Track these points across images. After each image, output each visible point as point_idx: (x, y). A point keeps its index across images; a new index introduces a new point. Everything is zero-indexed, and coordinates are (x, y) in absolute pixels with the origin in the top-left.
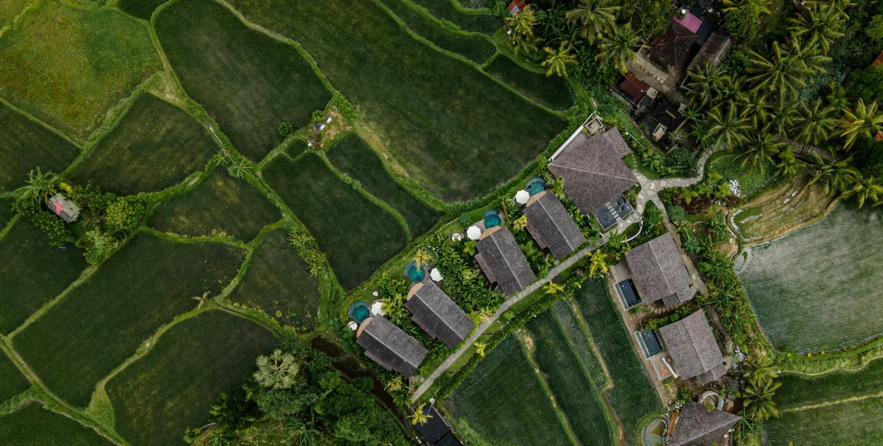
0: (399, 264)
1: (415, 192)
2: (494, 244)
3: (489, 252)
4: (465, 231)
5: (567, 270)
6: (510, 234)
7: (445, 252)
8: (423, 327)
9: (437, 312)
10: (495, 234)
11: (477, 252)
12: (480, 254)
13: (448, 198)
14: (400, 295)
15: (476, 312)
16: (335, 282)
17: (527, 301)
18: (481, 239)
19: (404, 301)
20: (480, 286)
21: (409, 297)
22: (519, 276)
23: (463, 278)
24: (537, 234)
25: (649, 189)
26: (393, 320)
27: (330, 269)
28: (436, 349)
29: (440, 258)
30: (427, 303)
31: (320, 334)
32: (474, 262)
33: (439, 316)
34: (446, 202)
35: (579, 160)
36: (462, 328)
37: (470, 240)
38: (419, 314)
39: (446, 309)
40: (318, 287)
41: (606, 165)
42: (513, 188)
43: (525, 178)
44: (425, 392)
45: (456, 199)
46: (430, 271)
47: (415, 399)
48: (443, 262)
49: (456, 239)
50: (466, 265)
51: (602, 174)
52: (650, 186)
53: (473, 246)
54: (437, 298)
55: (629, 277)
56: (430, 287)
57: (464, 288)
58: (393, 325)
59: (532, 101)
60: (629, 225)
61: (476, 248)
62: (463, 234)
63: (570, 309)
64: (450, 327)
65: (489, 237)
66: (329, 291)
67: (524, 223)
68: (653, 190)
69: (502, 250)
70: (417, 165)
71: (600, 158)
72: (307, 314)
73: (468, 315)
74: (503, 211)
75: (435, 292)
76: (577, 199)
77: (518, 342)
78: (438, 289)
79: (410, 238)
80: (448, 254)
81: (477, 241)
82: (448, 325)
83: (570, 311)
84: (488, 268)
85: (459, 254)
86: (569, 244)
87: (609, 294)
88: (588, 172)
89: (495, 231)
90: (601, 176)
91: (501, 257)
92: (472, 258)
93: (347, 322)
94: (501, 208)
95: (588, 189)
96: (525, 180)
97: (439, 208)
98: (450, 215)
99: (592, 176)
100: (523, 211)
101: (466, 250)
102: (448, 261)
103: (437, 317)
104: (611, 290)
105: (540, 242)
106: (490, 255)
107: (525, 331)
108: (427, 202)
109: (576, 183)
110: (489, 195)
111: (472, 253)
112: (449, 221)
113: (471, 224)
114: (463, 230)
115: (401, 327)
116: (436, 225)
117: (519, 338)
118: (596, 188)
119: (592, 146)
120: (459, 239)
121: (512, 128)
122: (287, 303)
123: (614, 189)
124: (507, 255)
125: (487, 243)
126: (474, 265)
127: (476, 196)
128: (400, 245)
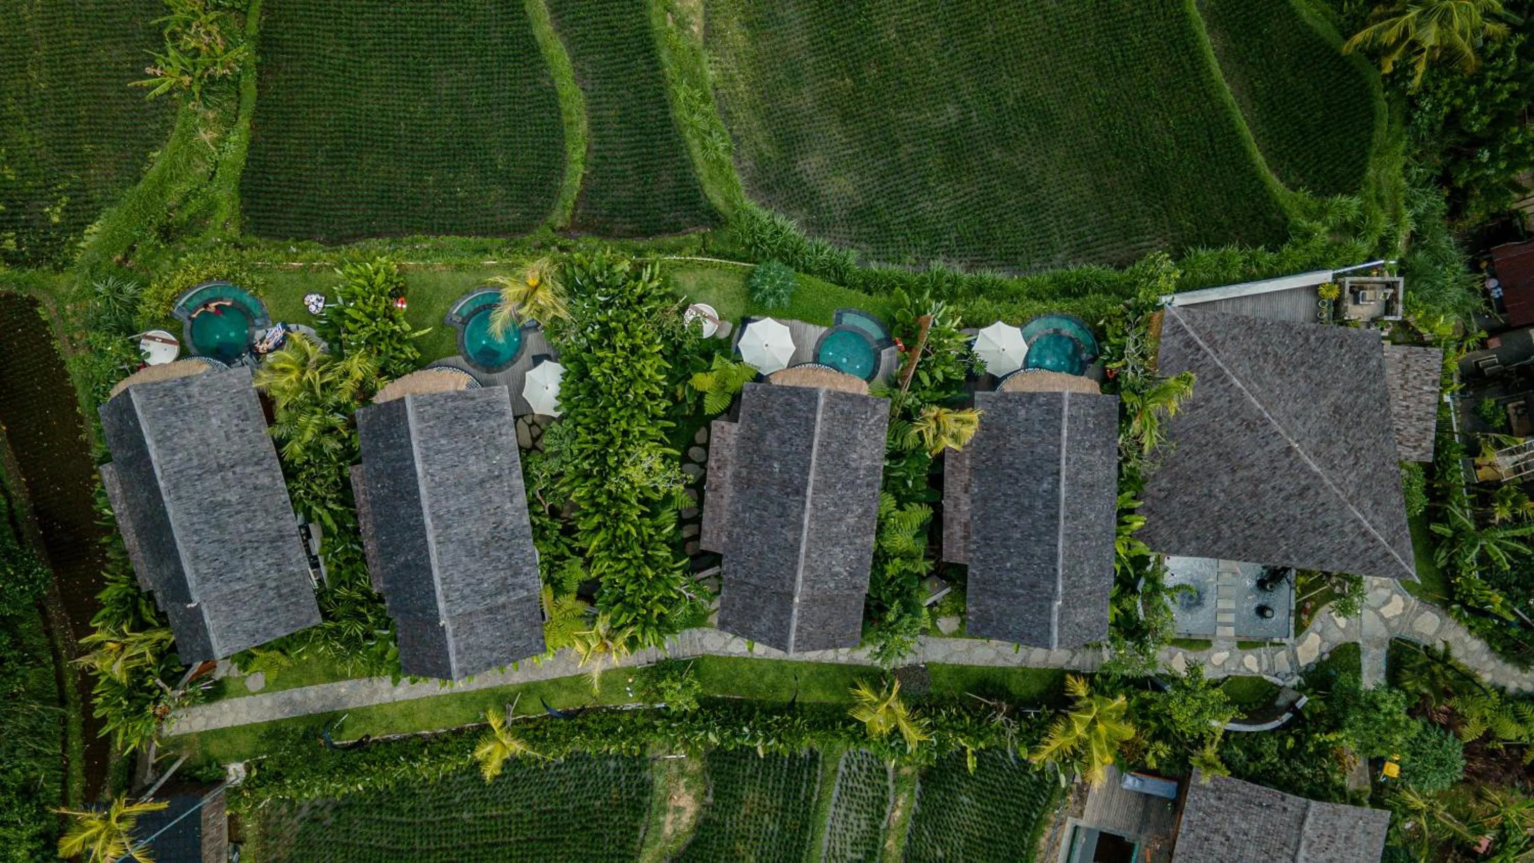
0: (460, 268)
1: (682, 91)
2: (810, 433)
3: (771, 441)
4: (745, 321)
5: (960, 671)
6: (883, 437)
7: (629, 334)
8: (366, 525)
9: (436, 517)
10: (836, 397)
11: (731, 413)
12: (735, 428)
13: (768, 189)
14: (371, 365)
15: (582, 607)
16: (231, 174)
17: (770, 678)
18: (776, 381)
19: (365, 393)
20: (659, 528)
21: (388, 392)
22: (810, 602)
23: (620, 462)
24: (965, 499)
25: (1376, 610)
26: (279, 432)
27: (244, 124)
28: (359, 628)
29: (599, 344)
30: (426, 459)
31: (39, 296)
32: (700, 437)
33: (431, 538)
34: (751, 194)
35: (1269, 367)
36: (485, 635)
37: (738, 360)
38: (378, 478)
39: (480, 530)
40: (152, 147)
41: (1340, 448)
42: (982, 303)
43: (1040, 299)
44: (233, 729)
45: (787, 208)
46: (537, 360)
47: (184, 728)
48: (599, 361)
49: (697, 322)
50: (665, 430)
51: (1315, 468)
52: (1387, 601)
53: (733, 385)
54: (477, 467)
55: (1129, 835)
56: (488, 411)
57: (603, 499)
58: (269, 445)
59: (1228, 94)
60: (1242, 672)
61: (736, 397)
62: (729, 326)
63: (884, 801)
64: (442, 605)
65: (810, 396)
66: (184, 187)
67: (955, 437)
68: (1386, 621)
69: (822, 472)
70: (749, 25)
71: (1337, 409)
72: (54, 202)
73: (547, 595)
74: (908, 348)
75: (491, 441)
76: (1164, 483)
77: (646, 787)
78: (509, 438)
79: (560, 216)
80: (634, 350)
81: (759, 378)
82: (439, 588)
83: (879, 808)
84: (729, 492)
85: (671, 376)
86: (1055, 619)
87: (1034, 840)
88: (1275, 426)
89: (842, 388)
90: (1304, 469)
91: (800, 491)
92: (702, 420)
93: (155, 323)
94: (910, 336)
95: (1226, 480)
96: (1037, 306)
97: (715, 196)
98: (733, 240)
99: (1275, 446)
100: (978, 395)
101: (702, 381)
102: (616, 370)
103: (424, 536)
104: (1048, 831)
105: (954, 532)
106: (768, 458)
107: (694, 766)
108: (696, 151)
109: (1203, 429)
110: (894, 269)
111: (712, 405)
112: (718, 255)
113: (780, 315)
114: (739, 312)
115: (290, 473)
116: (671, 240)
117: (660, 781)
118: (1253, 495)
119: (1332, 352)
120: (709, 329)
121: (1110, 126)
122: (16, 121)
123: (1314, 541)
124: (825, 500)
125: (789, 410)
126: (692, 443)
127: (855, 241)
128: (515, 215)
